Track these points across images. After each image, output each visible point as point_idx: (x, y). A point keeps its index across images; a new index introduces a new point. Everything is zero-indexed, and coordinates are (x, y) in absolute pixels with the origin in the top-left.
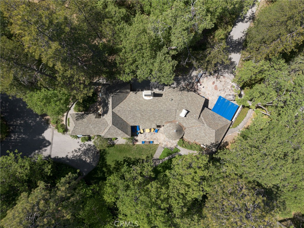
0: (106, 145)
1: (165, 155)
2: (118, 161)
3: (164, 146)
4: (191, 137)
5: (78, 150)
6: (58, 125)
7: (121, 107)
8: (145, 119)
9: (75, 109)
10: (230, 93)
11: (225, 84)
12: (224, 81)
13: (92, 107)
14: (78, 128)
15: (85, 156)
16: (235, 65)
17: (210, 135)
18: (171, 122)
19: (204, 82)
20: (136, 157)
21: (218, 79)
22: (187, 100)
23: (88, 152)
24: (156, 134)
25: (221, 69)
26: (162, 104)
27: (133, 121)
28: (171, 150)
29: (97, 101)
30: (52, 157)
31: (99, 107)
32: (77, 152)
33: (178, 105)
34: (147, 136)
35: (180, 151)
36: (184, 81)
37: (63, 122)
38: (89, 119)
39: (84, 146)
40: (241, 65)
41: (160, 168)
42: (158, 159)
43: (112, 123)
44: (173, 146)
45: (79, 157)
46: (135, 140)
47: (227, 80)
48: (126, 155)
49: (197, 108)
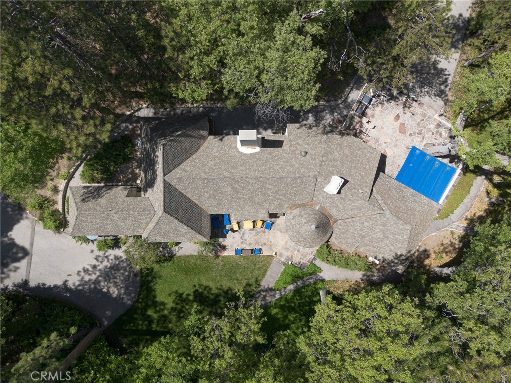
0: (153, 259)
1: (288, 280)
2: (182, 294)
3: (286, 259)
4: (349, 240)
5: (90, 269)
6: (44, 212)
7: (186, 171)
8: (244, 198)
9: (83, 175)
10: (434, 141)
11: (423, 120)
12: (421, 115)
13: (122, 172)
14: (85, 219)
15: (106, 283)
16: (447, 77)
17: (396, 237)
18: (303, 206)
19: (376, 116)
20: (221, 286)
21: (406, 109)
22: (340, 155)
23: (113, 272)
24: (267, 233)
25: (414, 87)
26: (282, 163)
27: (214, 202)
28: (301, 269)
29: (133, 158)
30: (32, 284)
31: (137, 171)
32: (89, 274)
33: (321, 165)
34: (246, 236)
35: (321, 271)
36: (332, 113)
37: (56, 206)
38: (112, 199)
39: (106, 260)
40: (460, 78)
41: (275, 310)
42: (271, 290)
43: (162, 208)
44: (305, 261)
45: (94, 283)
46: (220, 245)
47: (428, 111)
48: (199, 280)
49: (366, 173)
